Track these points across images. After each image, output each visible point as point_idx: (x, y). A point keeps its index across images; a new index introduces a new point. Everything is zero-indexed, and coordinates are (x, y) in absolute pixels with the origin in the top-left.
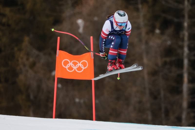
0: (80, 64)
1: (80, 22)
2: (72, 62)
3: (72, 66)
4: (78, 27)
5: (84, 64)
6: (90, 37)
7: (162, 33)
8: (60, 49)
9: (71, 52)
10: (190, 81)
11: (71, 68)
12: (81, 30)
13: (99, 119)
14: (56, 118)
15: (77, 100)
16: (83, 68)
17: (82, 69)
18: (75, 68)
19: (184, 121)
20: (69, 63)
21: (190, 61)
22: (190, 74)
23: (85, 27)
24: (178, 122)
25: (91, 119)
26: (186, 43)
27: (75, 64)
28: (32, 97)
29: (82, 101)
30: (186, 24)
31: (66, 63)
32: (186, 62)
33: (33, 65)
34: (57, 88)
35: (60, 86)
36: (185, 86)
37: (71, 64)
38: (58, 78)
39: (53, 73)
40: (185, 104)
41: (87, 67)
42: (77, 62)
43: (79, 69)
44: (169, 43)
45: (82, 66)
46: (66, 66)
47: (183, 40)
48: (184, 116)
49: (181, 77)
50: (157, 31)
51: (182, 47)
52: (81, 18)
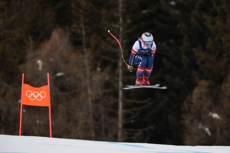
0: (39, 95)
1: (39, 62)
2: (34, 92)
3: (33, 96)
4: (38, 66)
5: (43, 94)
6: (47, 74)
7: (102, 71)
8: (24, 83)
9: (32, 85)
10: (124, 108)
11: (32, 97)
12: (40, 68)
13: (54, 136)
14: (21, 135)
15: (38, 122)
16: (42, 97)
17: (41, 98)
18: (36, 97)
19: (119, 138)
22: (124, 102)
23: (43, 66)
24: (115, 139)
25: (49, 136)
26: (121, 79)
27: (36, 94)
28: (3, 119)
29: (41, 123)
30: (120, 64)
31: (29, 93)
32: (120, 93)
33: (4, 95)
34: (23, 112)
35: (24, 111)
36: (121, 111)
37: (32, 94)
38: (23, 105)
39: (19, 101)
40: (120, 125)
41: (45, 96)
42: (38, 93)
43: (39, 98)
44: (107, 78)
46: (29, 96)
47: (118, 76)
48: (119, 134)
49: (117, 104)
50: (99, 69)
51: (117, 82)
52: (40, 59)
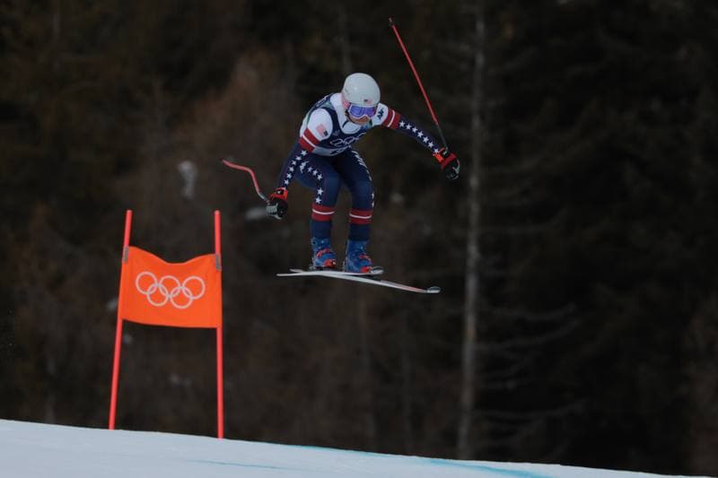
0: (182, 288)
1: (186, 167)
2: (163, 279)
3: (161, 291)
4: (181, 182)
5: (194, 287)
6: (214, 215)
7: (409, 204)
8: (132, 244)
9: (160, 252)
10: (482, 336)
11: (157, 296)
12: (189, 191)
13: (231, 434)
14: (117, 427)
15: (175, 379)
16: (192, 298)
17: (188, 300)
18: (169, 296)
19: (462, 444)
20: (152, 282)
21: (482, 280)
22: (482, 317)
23: (200, 183)
24: (445, 448)
25: (215, 435)
26: (473, 236)
27: (170, 285)
28: (51, 368)
29: (188, 383)
30: (474, 182)
31: (146, 282)
32: (472, 284)
33: (57, 282)
34: (123, 344)
35: (128, 339)
36: (470, 348)
37: (158, 285)
38: (125, 322)
39: (111, 306)
40: (467, 398)
41: (201, 295)
42: (177, 281)
43: (181, 299)
44: (427, 230)
45: (188, 293)
46: (145, 289)
47: (465, 224)
48: (463, 430)
49: (458, 323)
50: (397, 198)
51: (462, 244)
52: (188, 158)
